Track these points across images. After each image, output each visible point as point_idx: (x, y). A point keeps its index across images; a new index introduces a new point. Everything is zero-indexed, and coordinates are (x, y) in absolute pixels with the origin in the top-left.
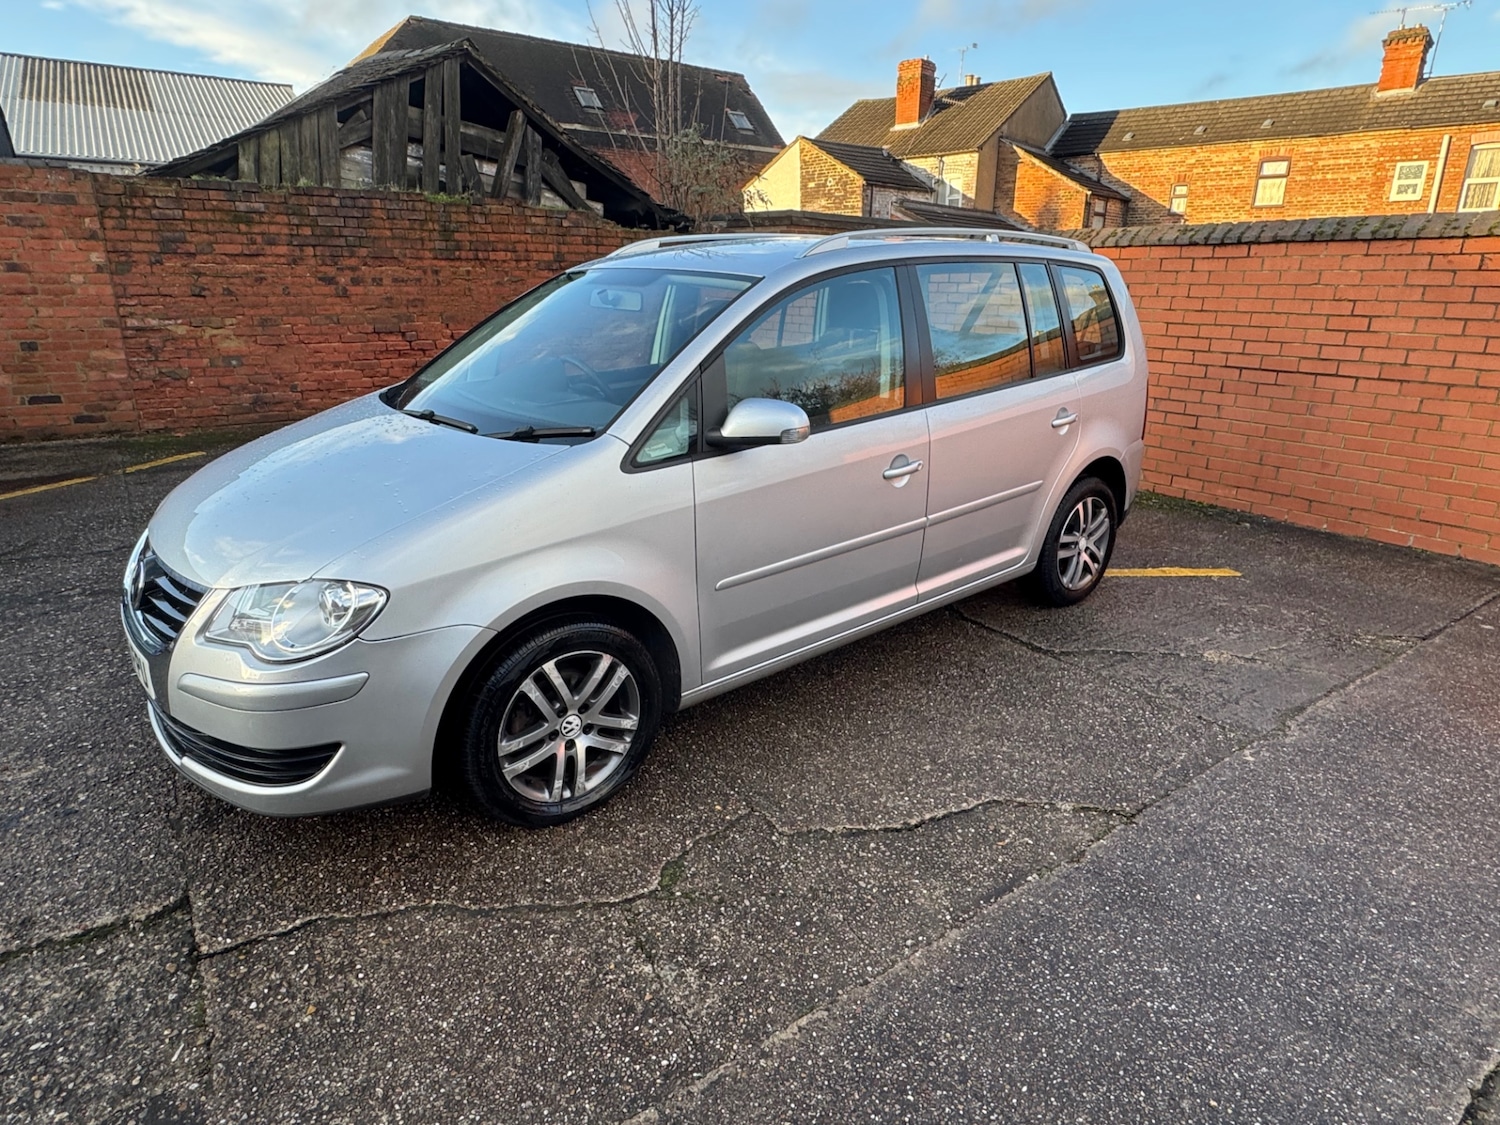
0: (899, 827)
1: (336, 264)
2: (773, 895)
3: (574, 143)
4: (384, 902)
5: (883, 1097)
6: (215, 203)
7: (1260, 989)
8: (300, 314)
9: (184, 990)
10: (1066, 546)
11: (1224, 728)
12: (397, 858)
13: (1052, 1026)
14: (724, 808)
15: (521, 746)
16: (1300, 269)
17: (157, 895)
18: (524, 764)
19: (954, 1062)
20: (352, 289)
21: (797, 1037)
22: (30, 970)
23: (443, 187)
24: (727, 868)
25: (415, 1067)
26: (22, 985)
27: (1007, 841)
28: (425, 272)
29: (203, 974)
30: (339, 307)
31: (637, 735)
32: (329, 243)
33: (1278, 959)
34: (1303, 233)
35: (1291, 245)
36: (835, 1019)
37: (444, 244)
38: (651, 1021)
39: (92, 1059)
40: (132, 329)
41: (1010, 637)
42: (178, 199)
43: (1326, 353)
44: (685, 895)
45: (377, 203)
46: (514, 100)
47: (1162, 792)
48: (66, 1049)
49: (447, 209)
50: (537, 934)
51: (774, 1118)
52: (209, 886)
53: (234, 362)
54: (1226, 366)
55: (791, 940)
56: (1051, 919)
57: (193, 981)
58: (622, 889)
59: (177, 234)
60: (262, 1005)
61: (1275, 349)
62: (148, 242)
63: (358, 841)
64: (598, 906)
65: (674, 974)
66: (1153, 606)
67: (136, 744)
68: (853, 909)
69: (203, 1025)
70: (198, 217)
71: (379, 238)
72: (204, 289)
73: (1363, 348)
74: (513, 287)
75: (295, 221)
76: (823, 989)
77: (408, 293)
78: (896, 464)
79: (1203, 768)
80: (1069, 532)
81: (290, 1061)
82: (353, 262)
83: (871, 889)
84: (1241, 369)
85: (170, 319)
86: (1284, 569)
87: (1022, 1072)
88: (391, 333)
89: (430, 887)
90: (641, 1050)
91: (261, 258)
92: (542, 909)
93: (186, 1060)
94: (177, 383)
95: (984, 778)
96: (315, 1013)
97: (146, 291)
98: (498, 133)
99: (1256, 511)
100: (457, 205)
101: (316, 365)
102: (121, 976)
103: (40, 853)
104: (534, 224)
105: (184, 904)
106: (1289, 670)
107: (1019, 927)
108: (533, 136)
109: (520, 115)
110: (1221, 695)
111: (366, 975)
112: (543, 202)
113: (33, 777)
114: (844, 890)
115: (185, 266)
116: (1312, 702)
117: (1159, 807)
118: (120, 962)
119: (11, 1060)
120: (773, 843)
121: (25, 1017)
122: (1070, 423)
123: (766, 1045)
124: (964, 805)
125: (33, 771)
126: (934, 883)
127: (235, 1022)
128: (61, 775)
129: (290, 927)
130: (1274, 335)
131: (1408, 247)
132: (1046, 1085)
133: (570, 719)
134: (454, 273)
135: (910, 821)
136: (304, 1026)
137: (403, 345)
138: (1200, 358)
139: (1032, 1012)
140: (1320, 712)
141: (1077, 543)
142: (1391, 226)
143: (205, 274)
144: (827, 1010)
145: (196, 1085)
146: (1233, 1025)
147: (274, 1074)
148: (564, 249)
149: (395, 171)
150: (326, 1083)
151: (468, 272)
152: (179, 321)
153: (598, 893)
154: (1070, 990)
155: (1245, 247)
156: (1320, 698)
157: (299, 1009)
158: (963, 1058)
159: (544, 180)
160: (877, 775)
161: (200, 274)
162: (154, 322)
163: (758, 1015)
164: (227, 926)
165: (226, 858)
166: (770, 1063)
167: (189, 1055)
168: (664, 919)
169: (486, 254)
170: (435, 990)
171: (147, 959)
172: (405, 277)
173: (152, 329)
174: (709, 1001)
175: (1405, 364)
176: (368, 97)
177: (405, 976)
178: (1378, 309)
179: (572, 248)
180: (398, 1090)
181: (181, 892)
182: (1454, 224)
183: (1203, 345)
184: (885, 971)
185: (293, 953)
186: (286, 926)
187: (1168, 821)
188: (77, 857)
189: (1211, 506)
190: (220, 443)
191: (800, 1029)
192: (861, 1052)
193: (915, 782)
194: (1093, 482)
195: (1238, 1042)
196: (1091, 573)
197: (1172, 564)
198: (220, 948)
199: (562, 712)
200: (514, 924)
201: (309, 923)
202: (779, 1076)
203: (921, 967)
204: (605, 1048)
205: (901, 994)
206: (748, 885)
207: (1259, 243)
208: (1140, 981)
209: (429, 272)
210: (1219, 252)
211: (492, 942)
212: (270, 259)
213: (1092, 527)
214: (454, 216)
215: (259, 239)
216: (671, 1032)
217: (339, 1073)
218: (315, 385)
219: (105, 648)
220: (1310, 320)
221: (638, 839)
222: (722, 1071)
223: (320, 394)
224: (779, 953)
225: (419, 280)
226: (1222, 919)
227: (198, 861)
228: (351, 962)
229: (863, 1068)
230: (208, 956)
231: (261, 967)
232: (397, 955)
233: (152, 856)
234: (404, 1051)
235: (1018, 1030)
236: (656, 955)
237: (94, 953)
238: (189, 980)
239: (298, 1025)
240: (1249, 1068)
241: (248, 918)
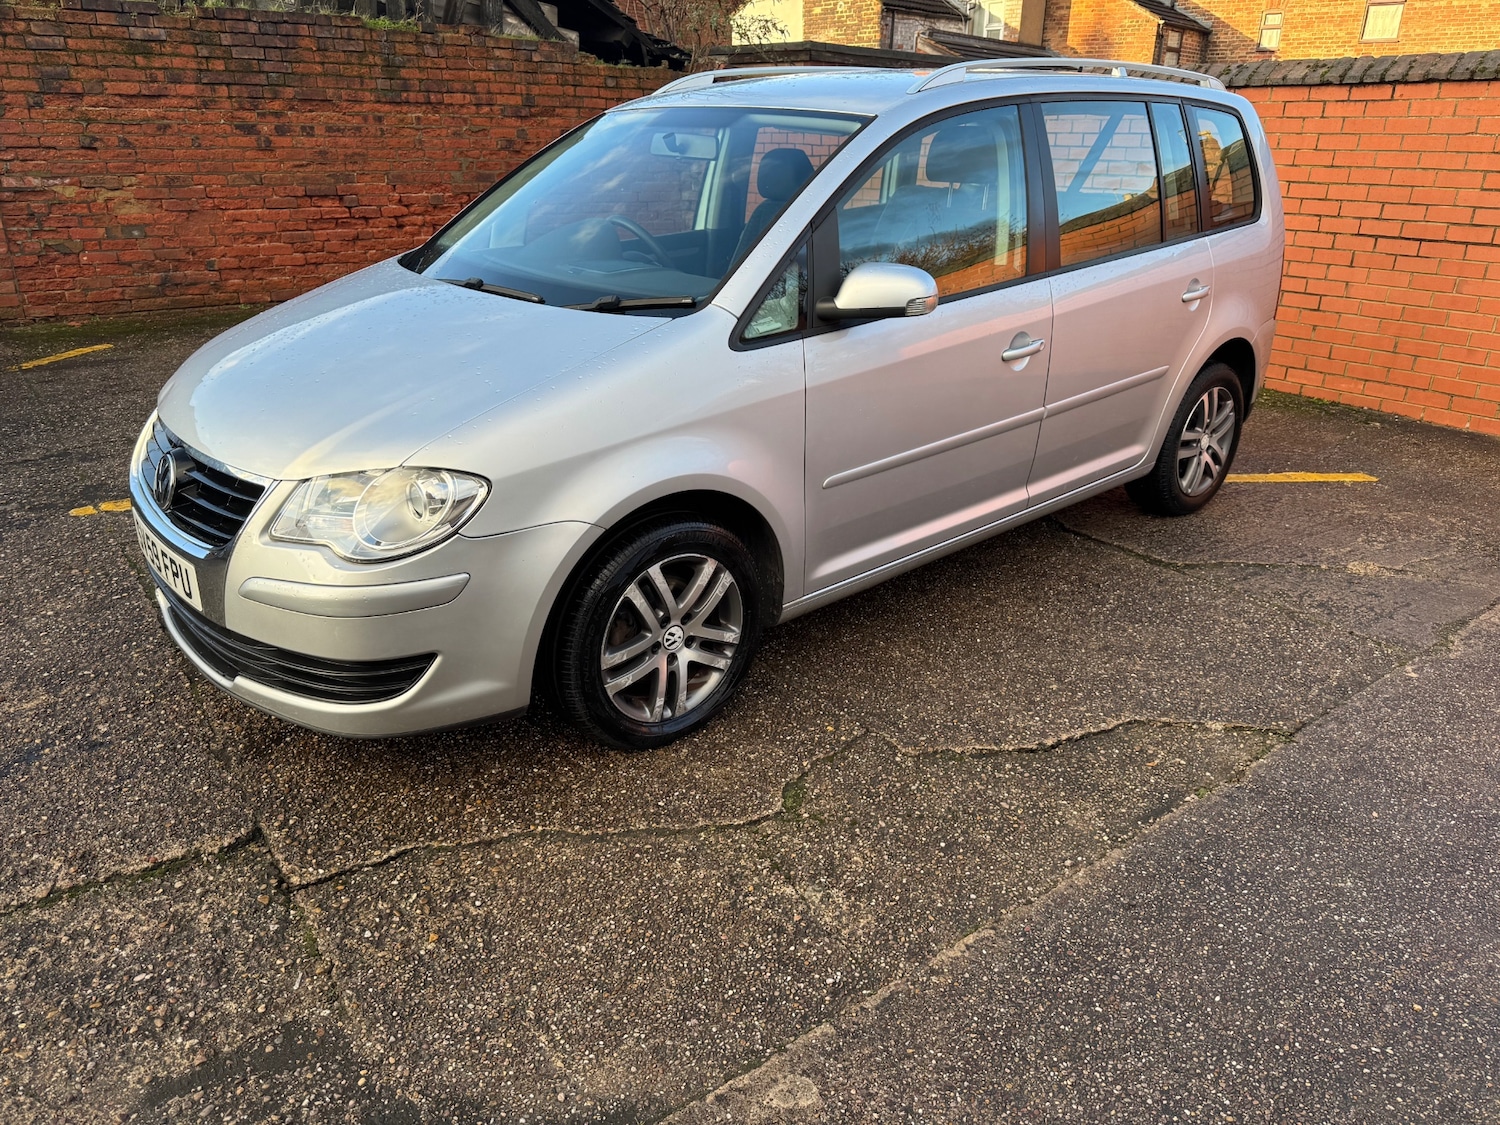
0: (1035, 747)
1: (256, 107)
2: (909, 816)
4: (484, 829)
5: (1070, 1010)
6: (104, 28)
7: (1452, 902)
8: (215, 171)
9: (284, 921)
10: (1187, 444)
11: (1380, 644)
12: (485, 785)
13: (1237, 940)
14: (837, 728)
15: (625, 658)
16: (1454, 114)
17: (226, 827)
18: (627, 680)
19: (1138, 976)
20: (277, 140)
21: (966, 955)
22: (106, 904)
23: (381, 10)
24: (851, 788)
25: (562, 990)
26: (101, 918)
27: (1157, 761)
28: (365, 119)
29: (302, 905)
30: (262, 164)
31: (739, 648)
32: (247, 80)
33: (1468, 873)
34: (1460, 70)
35: (1445, 86)
36: (1003, 937)
37: (388, 82)
38: (805, 941)
39: (206, 989)
40: (8, 189)
41: (1123, 549)
42: (58, 22)
43: (1481, 217)
44: (813, 816)
45: (304, 30)
47: (1320, 711)
48: (173, 980)
49: (391, 37)
50: (663, 857)
51: (958, 1031)
52: (281, 817)
53: (136, 233)
54: (1359, 235)
55: (939, 861)
56: (1218, 837)
57: (292, 912)
58: (744, 811)
59: (59, 69)
60: (376, 934)
61: (1418, 213)
62: (25, 79)
63: (436, 769)
64: (721, 829)
65: (819, 895)
66: (1282, 515)
67: (145, 671)
68: (1000, 830)
69: (317, 954)
70: (84, 47)
71: (308, 75)
72: (96, 140)
74: (472, 139)
75: (204, 52)
76: (984, 909)
77: (345, 146)
78: (1017, 343)
79: (1362, 685)
80: (1191, 428)
81: (425, 986)
82: (276, 106)
83: (1015, 810)
84: (1376, 237)
85: (55, 178)
86: (1425, 473)
87: (1211, 983)
88: (326, 196)
89: (531, 813)
90: (801, 970)
91: (162, 101)
92: (660, 833)
93: (310, 988)
94: (70, 259)
95: (1121, 697)
96: (439, 941)
97: (25, 142)
99: (1387, 408)
100: (403, 33)
101: (235, 237)
102: (209, 908)
103: (76, 784)
104: (497, 58)
105: (256, 835)
106: (1445, 582)
107: (1186, 846)
110: (1372, 609)
111: (484, 902)
112: (507, 31)
113: (37, 708)
114: (986, 811)
115: (71, 110)
116: (1474, 615)
117: (1320, 726)
118: (205, 894)
119: (117, 991)
120: (897, 764)
121: (116, 949)
122: (1201, 298)
123: (934, 962)
124: (1103, 725)
125: (36, 702)
126: (1085, 804)
127: (352, 951)
128: (69, 706)
129: (385, 857)
130: (1418, 195)
132: (1240, 995)
133: (673, 630)
134: (402, 121)
135: (1045, 741)
136: (430, 953)
137: (341, 213)
138: (1327, 224)
139: (1213, 927)
140: (1484, 626)
141: (1198, 441)
143: (95, 121)
144: (993, 928)
145: (328, 1012)
146: (1429, 935)
147: (411, 999)
148: (535, 90)
150: (471, 1006)
151: (418, 118)
152: (67, 181)
153: (719, 815)
154: (1250, 905)
155: (1388, 89)
156: (1483, 611)
157: (419, 937)
158: (1148, 971)
159: (507, 2)
160: (999, 695)
161: (89, 121)
162: (36, 182)
163: (919, 934)
164: (314, 855)
165: (291, 790)
166: (942, 980)
167: (312, 982)
168: (796, 840)
169: (439, 96)
170: (563, 916)
171: (233, 891)
172: (341, 125)
173: (34, 191)
174: (863, 922)
177: (527, 903)
179: (544, 89)
180: (550, 1012)
181: (250, 824)
183: (1331, 208)
184: (1047, 891)
185: (395, 882)
186: (381, 857)
187: (1331, 739)
188: (120, 789)
189: (1333, 404)
190: (128, 334)
191: (968, 947)
192: (1039, 967)
193: (1043, 701)
194: (1222, 370)
195: (1435, 951)
196: (1212, 476)
197: (1296, 468)
198: (313, 879)
199: (664, 622)
200: (634, 849)
201: (405, 852)
202: (951, 992)
203: (1087, 886)
204: (763, 968)
205: (1070, 912)
206: (879, 807)
207: (1407, 83)
208: (1324, 896)
209: (371, 118)
210: (1357, 94)
211: (613, 867)
212: (175, 101)
213: (1217, 421)
214: (399, 47)
215: (160, 75)
216: (829, 952)
217: (482, 997)
218: (234, 262)
219: (71, 569)
220: (1463, 178)
221: (749, 760)
222: (893, 988)
223: (243, 273)
224: (928, 873)
225: (358, 129)
226: (1402, 834)
227: (259, 792)
228: (463, 890)
229: (1043, 982)
230: (302, 887)
231: (364, 896)
232: (512, 883)
233: (205, 788)
234: (545, 975)
235: (1202, 945)
236: (796, 876)
237: (172, 886)
238: (287, 911)
239: (422, 952)
240: (1451, 974)
241: (336, 848)
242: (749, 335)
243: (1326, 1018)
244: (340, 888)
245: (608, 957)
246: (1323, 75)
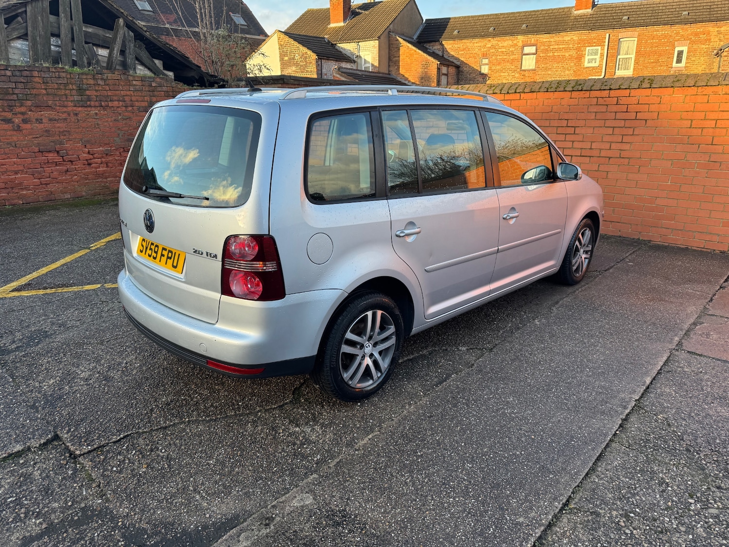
1: (12, 111)
3: (153, 37)
4: (162, 422)
5: (409, 456)
7: (547, 401)
9: (75, 470)
13: (470, 423)
17: (41, 435)
19: (434, 440)
20: (23, 126)
21: (369, 442)
23: (74, 64)
25: (204, 478)
27: (441, 364)
28: (69, 115)
29: (82, 462)
30: (15, 137)
32: (6, 98)
33: (553, 390)
34: (543, 87)
35: (538, 93)
36: (383, 434)
37: (80, 97)
39: (42, 500)
44: (306, 401)
45: (36, 74)
46: (115, 12)
47: (503, 339)
48: (26, 499)
49: (80, 76)
50: (243, 424)
52: (67, 429)
55: (357, 411)
56: (464, 389)
57: (78, 465)
58: (277, 402)
60: (119, 468)
64: (267, 410)
65: (310, 429)
69: (93, 480)
71: (39, 95)
73: (573, 142)
74: (124, 122)
76: (376, 425)
77: (59, 127)
79: (519, 329)
81: (143, 485)
82: (23, 109)
87: (461, 439)
88: (50, 151)
89: (182, 414)
90: (304, 457)
92: (241, 415)
95: (427, 342)
96: (147, 467)
98: (106, 31)
100: (87, 74)
102: (38, 469)
104: (135, 85)
105: (56, 437)
107: (452, 393)
108: (128, 33)
109: (121, 21)
111: (166, 450)
112: (138, 72)
117: (502, 344)
118: (35, 464)
123: (356, 447)
126: (414, 382)
127: (108, 476)
129: (118, 438)
131: (587, 94)
132: (471, 442)
134: (88, 115)
136: (144, 472)
137: (58, 159)
139: (462, 420)
140: (565, 303)
142: (580, 85)
144: (379, 431)
145: (101, 501)
146: (538, 413)
147: (138, 490)
148: (154, 99)
149: (44, 54)
150: (165, 489)
151: (96, 113)
153: (266, 405)
154: (475, 411)
155: (518, 95)
157: (138, 467)
158: (437, 438)
159: (137, 59)
163: (350, 438)
164: (85, 442)
165: (70, 417)
166: (360, 452)
167: (91, 491)
168: (299, 410)
169: (106, 103)
170: (201, 451)
171: (49, 460)
172: (57, 117)
174: (328, 436)
175: (591, 149)
176: (23, 9)
177: (185, 448)
178: (578, 123)
179: (158, 99)
180: (200, 486)
181: (53, 433)
182: (605, 84)
184: (399, 415)
185: (124, 448)
187: (506, 349)
191: (369, 439)
192: (396, 442)
195: (541, 418)
198: (86, 451)
200: (230, 422)
201: (128, 436)
202: (363, 456)
203: (414, 411)
204: (288, 458)
205: (408, 421)
207: (525, 93)
208: (502, 404)
209: (72, 114)
211: (222, 430)
214: (85, 81)
216: (315, 449)
217: (169, 485)
221: (277, 382)
222: (340, 458)
223: (7, 191)
224: (353, 415)
225: (65, 119)
226: (531, 380)
227: (55, 420)
228: (156, 447)
229: (398, 448)
230: (80, 455)
231: (111, 455)
232: (177, 441)
233: (28, 421)
234: (196, 473)
235: (458, 427)
236: (300, 423)
237: (19, 463)
238: (76, 465)
239: (141, 472)
240: (545, 425)
241: (95, 438)
243: (501, 445)
244: (99, 453)
245: (223, 464)
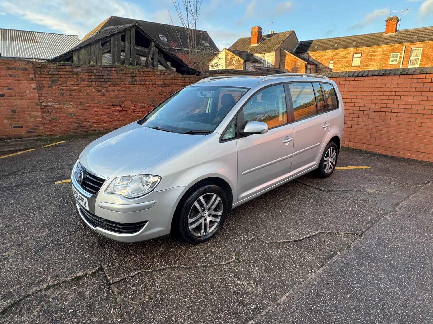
0: (298, 240)
1: (101, 86)
2: (268, 260)
3: (167, 51)
4: (159, 266)
5: (316, 314)
6: (67, 69)
7: (410, 281)
8: (92, 101)
9: (108, 293)
10: (325, 161)
11: (379, 210)
12: (159, 254)
13: (356, 293)
14: (247, 236)
15: (194, 220)
16: (380, 83)
17: (93, 267)
18: (194, 226)
19: (332, 304)
20: (106, 93)
21: (287, 299)
22: (62, 289)
23: (131, 64)
24: (253, 253)
25: (182, 312)
26: (61, 294)
27: (328, 243)
28: (127, 88)
29: (113, 288)
30: (102, 99)
31: (222, 216)
32: (100, 80)
33: (413, 272)
34: (380, 73)
35: (377, 76)
36: (296, 293)
37: (132, 80)
38: (244, 296)
39: (88, 314)
40: (43, 106)
41: (312, 187)
42: (57, 68)
43: (388, 106)
44: (244, 261)
45: (113, 69)
46: (150, 39)
47: (367, 228)
48: (79, 311)
49: (133, 70)
50: (206, 273)
51: (287, 321)
52: (107, 264)
53: (72, 115)
54: (360, 110)
55: (277, 273)
56: (347, 264)
57: (110, 290)
58: (226, 260)
59: (56, 79)
60: (132, 296)
61: (373, 105)
62: (48, 81)
63: (146, 249)
64: (220, 265)
65: (247, 283)
66: (349, 177)
67: (73, 224)
68: (291, 263)
69: (117, 303)
70: (62, 74)
71: (114, 79)
72: (64, 94)
73: (399, 104)
74: (151, 92)
75: (90, 74)
76: (290, 285)
77: (122, 94)
78: (286, 139)
79: (376, 221)
80: (326, 157)
81: (146, 312)
82: (106, 86)
83: (295, 257)
84: (364, 111)
85: (54, 103)
86: (382, 166)
87: (352, 306)
88: (117, 106)
89: (171, 261)
90: (244, 305)
91: (80, 85)
92: (204, 266)
93: (115, 313)
94: (56, 121)
95: (317, 226)
96: (149, 298)
97: (47, 95)
98: (146, 48)
99: (370, 150)
100: (135, 69)
101: (96, 115)
102: (89, 290)
103: (55, 256)
104: (157, 74)
105: (101, 269)
106: (392, 194)
107: (339, 266)
108: (156, 49)
109: (153, 44)
110: (375, 201)
111: (160, 287)
112: (159, 68)
113: (46, 235)
114: (287, 258)
115: (58, 88)
116: (401, 202)
117: (367, 232)
118: (87, 286)
119: (64, 315)
120: (264, 246)
121: (64, 303)
122: (327, 127)
123: (279, 301)
124: (314, 233)
125: (45, 233)
126: (312, 255)
127: (126, 302)
128: (54, 234)
129: (134, 274)
130: (373, 101)
131: (410, 77)
132: (360, 309)
133: (206, 212)
134: (135, 88)
135: (300, 238)
136: (147, 302)
137: (121, 109)
138: (352, 108)
139: (350, 289)
140: (404, 205)
141: (328, 160)
142: (406, 71)
143: (64, 90)
144: (293, 291)
145: (120, 320)
146: (406, 291)
147: (142, 315)
148: (166, 81)
149: (117, 60)
150: (158, 317)
151: (139, 88)
152: (57, 104)
153: (219, 261)
154: (358, 283)
155: (364, 77)
156: (402, 201)
157: (144, 297)
159: (159, 62)
160: (287, 226)
161: (63, 90)
162: (50, 104)
163: (274, 293)
164: (116, 274)
165: (110, 256)
166: (281, 306)
167: (116, 311)
168: (240, 268)
169: (144, 83)
170: (181, 290)
171: (95, 285)
172: (121, 89)
173: (49, 106)
174: (259, 290)
175: (411, 109)
176: (110, 39)
177: (171, 287)
178: (402, 94)
179: (168, 81)
180: (179, 318)
181: (99, 266)
182: (423, 70)
183: (353, 104)
184: (305, 280)
185: (137, 281)
186: (133, 274)
187: (371, 236)
188: (66, 257)
189: (357, 149)
190: (69, 138)
191: (287, 297)
192: (306, 302)
193: (298, 227)
194: (332, 143)
195: (409, 295)
196: (331, 168)
197: (351, 165)
198: (116, 281)
199: (204, 210)
200: (198, 271)
201: (139, 273)
202: (284, 310)
203: (315, 278)
204: (234, 304)
205: (312, 286)
206: (260, 258)
207: (368, 76)
208: (377, 280)
209: (128, 88)
210: (356, 79)
211: (193, 276)
212: (83, 85)
213: (332, 155)
214: (135, 72)
215: (80, 80)
216: (251, 299)
217: (161, 314)
218: (95, 121)
219: (55, 197)
220: (383, 97)
221: (226, 246)
222: (269, 309)
223: (97, 123)
225: (125, 90)
226: (394, 262)
227: (102, 257)
228: (155, 283)
229: (308, 307)
230: (114, 283)
231: (129, 286)
232: (167, 281)
233: (88, 256)
234: (177, 308)
235: (347, 294)
236: (240, 278)
237: (79, 284)
238: (109, 290)
239: (145, 302)
240: (414, 302)
241: (121, 272)
242: (223, 139)
243: (384, 315)
244: (123, 283)
245: (193, 302)
246: (348, 75)
